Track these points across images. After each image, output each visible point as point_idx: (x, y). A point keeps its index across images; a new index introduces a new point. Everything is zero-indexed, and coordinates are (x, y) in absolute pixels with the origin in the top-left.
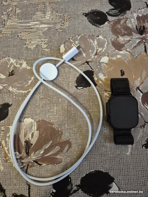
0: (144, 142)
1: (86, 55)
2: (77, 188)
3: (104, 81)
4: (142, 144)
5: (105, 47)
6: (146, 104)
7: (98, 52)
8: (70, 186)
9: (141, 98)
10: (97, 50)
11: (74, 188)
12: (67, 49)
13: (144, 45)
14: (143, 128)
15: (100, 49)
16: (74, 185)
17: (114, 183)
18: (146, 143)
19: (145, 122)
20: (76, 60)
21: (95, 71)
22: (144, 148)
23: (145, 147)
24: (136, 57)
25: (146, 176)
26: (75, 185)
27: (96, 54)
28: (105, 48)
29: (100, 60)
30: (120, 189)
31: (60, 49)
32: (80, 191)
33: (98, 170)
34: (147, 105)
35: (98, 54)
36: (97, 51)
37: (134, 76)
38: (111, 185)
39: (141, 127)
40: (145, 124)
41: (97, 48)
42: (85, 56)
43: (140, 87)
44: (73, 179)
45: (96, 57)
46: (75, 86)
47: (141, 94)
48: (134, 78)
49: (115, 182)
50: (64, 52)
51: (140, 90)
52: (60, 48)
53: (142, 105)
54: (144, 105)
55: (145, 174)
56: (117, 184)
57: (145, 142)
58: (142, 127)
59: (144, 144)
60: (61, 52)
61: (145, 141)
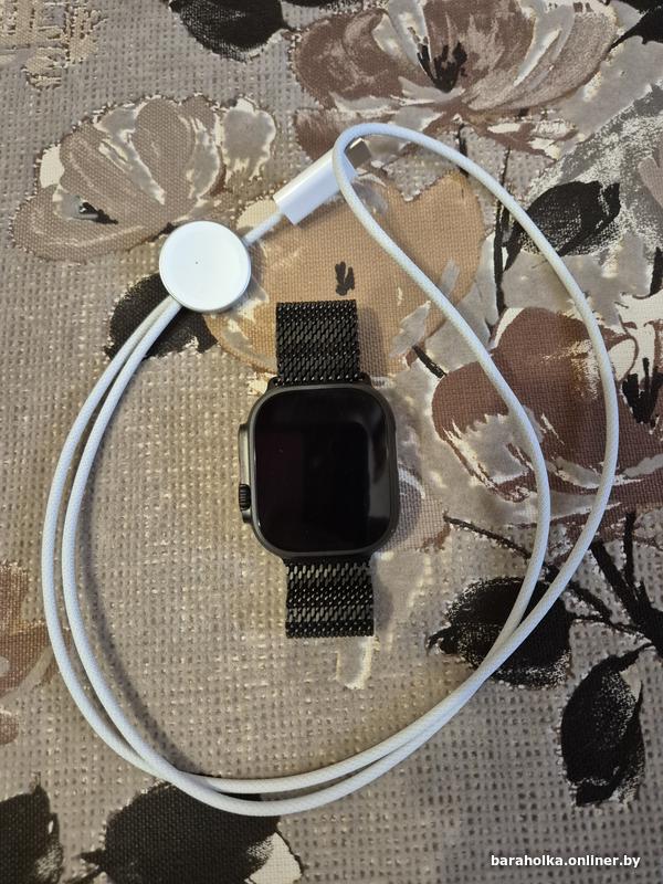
0: (437, 623)
1: (168, 196)
2: (89, 870)
3: (254, 320)
4: (426, 633)
5: (264, 154)
6: (456, 429)
7: (226, 181)
8: (52, 855)
9: (430, 398)
10: (224, 168)
11: (68, 870)
12: (76, 166)
13: (457, 141)
14: (436, 551)
15: (240, 165)
16: (69, 854)
17: (276, 835)
18: (448, 625)
19: (446, 519)
20: (115, 222)
22: (437, 650)
23: (442, 647)
24: (417, 198)
25: (441, 799)
26: (77, 852)
27: (219, 188)
28: (263, 160)
29: (237, 218)
30: (307, 867)
31: (39, 168)
32: (102, 882)
34: (459, 432)
35: (223, 190)
36: (222, 176)
37: (401, 293)
38: (258, 851)
39: (425, 545)
40: (447, 531)
41: (222, 160)
42: (162, 201)
43: (427, 345)
44: (66, 824)
45: (217, 203)
46: (106, 350)
47: (434, 381)
48: (399, 303)
49: (280, 834)
50: (57, 181)
51: (427, 361)
52: (39, 164)
53: (437, 436)
54: (443, 436)
55: (440, 789)
56: (292, 845)
57: (443, 623)
58: (431, 548)
59: (441, 634)
60: (45, 184)
61: (443, 618)
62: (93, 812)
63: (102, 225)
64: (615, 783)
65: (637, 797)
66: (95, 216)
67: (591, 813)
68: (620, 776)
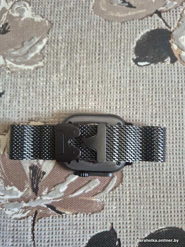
21: (173, 30)
33: (173, 226)
42: (154, 1)
44: (123, 242)
62: (134, 239)
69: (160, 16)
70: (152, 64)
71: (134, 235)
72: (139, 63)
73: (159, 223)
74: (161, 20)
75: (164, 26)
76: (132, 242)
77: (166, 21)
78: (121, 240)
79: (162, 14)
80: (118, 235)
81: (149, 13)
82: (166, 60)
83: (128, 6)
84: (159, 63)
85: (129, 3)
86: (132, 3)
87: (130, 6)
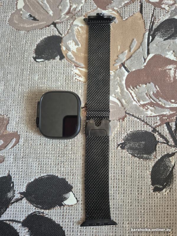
0: (120, 141)
1: (54, 14)
2: (21, 196)
3: (76, 52)
4: (117, 143)
5: (82, 3)
6: (132, 88)
8: (12, 192)
9: (125, 78)
10: (71, 6)
11: (16, 196)
12: (28, 3)
13: (140, 3)
14: (122, 122)
15: (74, 6)
16: (16, 192)
17: (71, 192)
18: (123, 142)
19: (126, 113)
20: (38, 20)
21: (64, 37)
22: (119, 148)
23: (121, 147)
25: (116, 187)
26: (18, 192)
28: (82, 5)
29: (73, 21)
30: (79, 201)
31: (17, 3)
32: (24, 200)
33: (52, 174)
35: (70, 13)
36: (70, 9)
37: (119, 47)
38: (66, 196)
39: (119, 120)
40: (126, 116)
41: (70, 4)
42: (52, 15)
43: (125, 63)
44: (16, 185)
45: (67, 17)
46: (33, 57)
47: (126, 73)
48: (119, 50)
50: (22, 7)
51: (125, 68)
53: (125, 89)
54: (127, 89)
55: (116, 184)
58: (121, 120)
59: (121, 144)
60: (18, 8)
61: (122, 140)
62: (23, 182)
63: (34, 21)
64: (164, 187)
65: (170, 191)
66: (32, 18)
67: (157, 194)
68: (166, 185)
69: (55, 26)
70: (46, 61)
71: (24, 179)
72: (37, 60)
73: (42, 172)
74: (56, 29)
75: (57, 34)
76: (22, 185)
77: (59, 30)
78: (14, 183)
79: (57, 25)
80: (13, 179)
81: (48, 24)
82: (56, 58)
83: (33, 20)
84: (51, 60)
85: (34, 17)
86: (36, 17)
87: (35, 19)
